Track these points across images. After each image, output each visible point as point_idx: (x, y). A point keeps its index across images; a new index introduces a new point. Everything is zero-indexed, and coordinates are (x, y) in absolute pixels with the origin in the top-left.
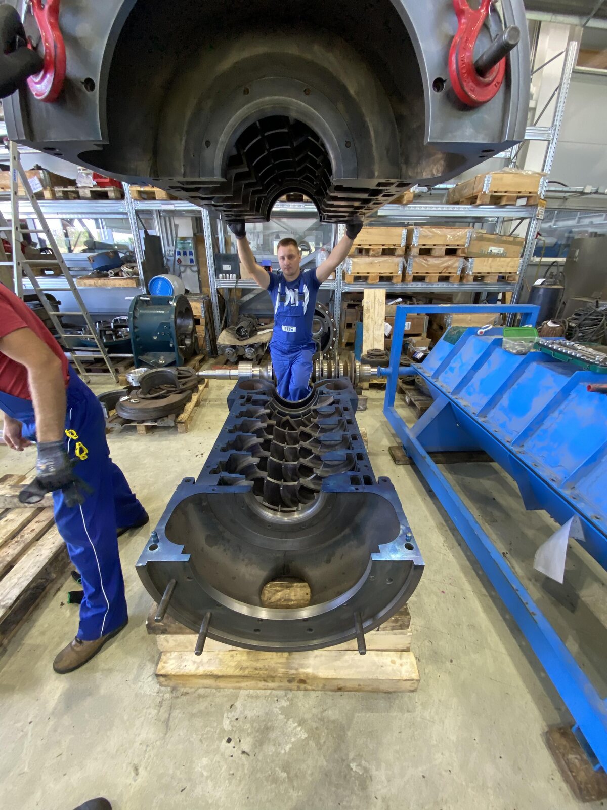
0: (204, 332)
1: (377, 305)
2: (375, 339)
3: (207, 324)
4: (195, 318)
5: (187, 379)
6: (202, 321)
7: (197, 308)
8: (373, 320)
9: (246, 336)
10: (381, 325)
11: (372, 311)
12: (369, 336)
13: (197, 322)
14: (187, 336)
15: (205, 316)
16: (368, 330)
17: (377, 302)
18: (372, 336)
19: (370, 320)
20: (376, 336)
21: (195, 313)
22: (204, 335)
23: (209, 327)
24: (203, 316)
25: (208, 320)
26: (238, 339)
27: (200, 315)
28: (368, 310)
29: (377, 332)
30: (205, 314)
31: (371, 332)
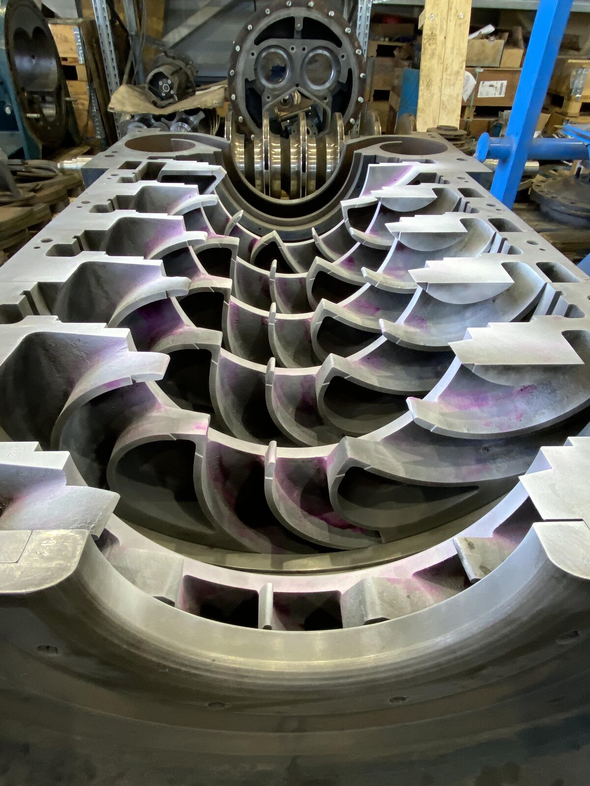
0: (87, 97)
1: (452, 24)
2: (442, 105)
3: (90, 80)
4: (63, 63)
5: (41, 183)
6: (81, 72)
7: (66, 40)
8: (441, 60)
9: (172, 97)
10: (458, 73)
11: (440, 38)
12: (432, 96)
13: (69, 72)
14: (48, 98)
15: (86, 60)
16: (429, 85)
17: (452, 18)
18: (436, 98)
19: (435, 61)
20: (444, 99)
21: (63, 51)
22: (87, 103)
23: (96, 85)
24: (81, 60)
25: (93, 66)
26: (155, 104)
27: (76, 56)
28: (433, 36)
29: (447, 91)
30: (84, 53)
31: (435, 89)
